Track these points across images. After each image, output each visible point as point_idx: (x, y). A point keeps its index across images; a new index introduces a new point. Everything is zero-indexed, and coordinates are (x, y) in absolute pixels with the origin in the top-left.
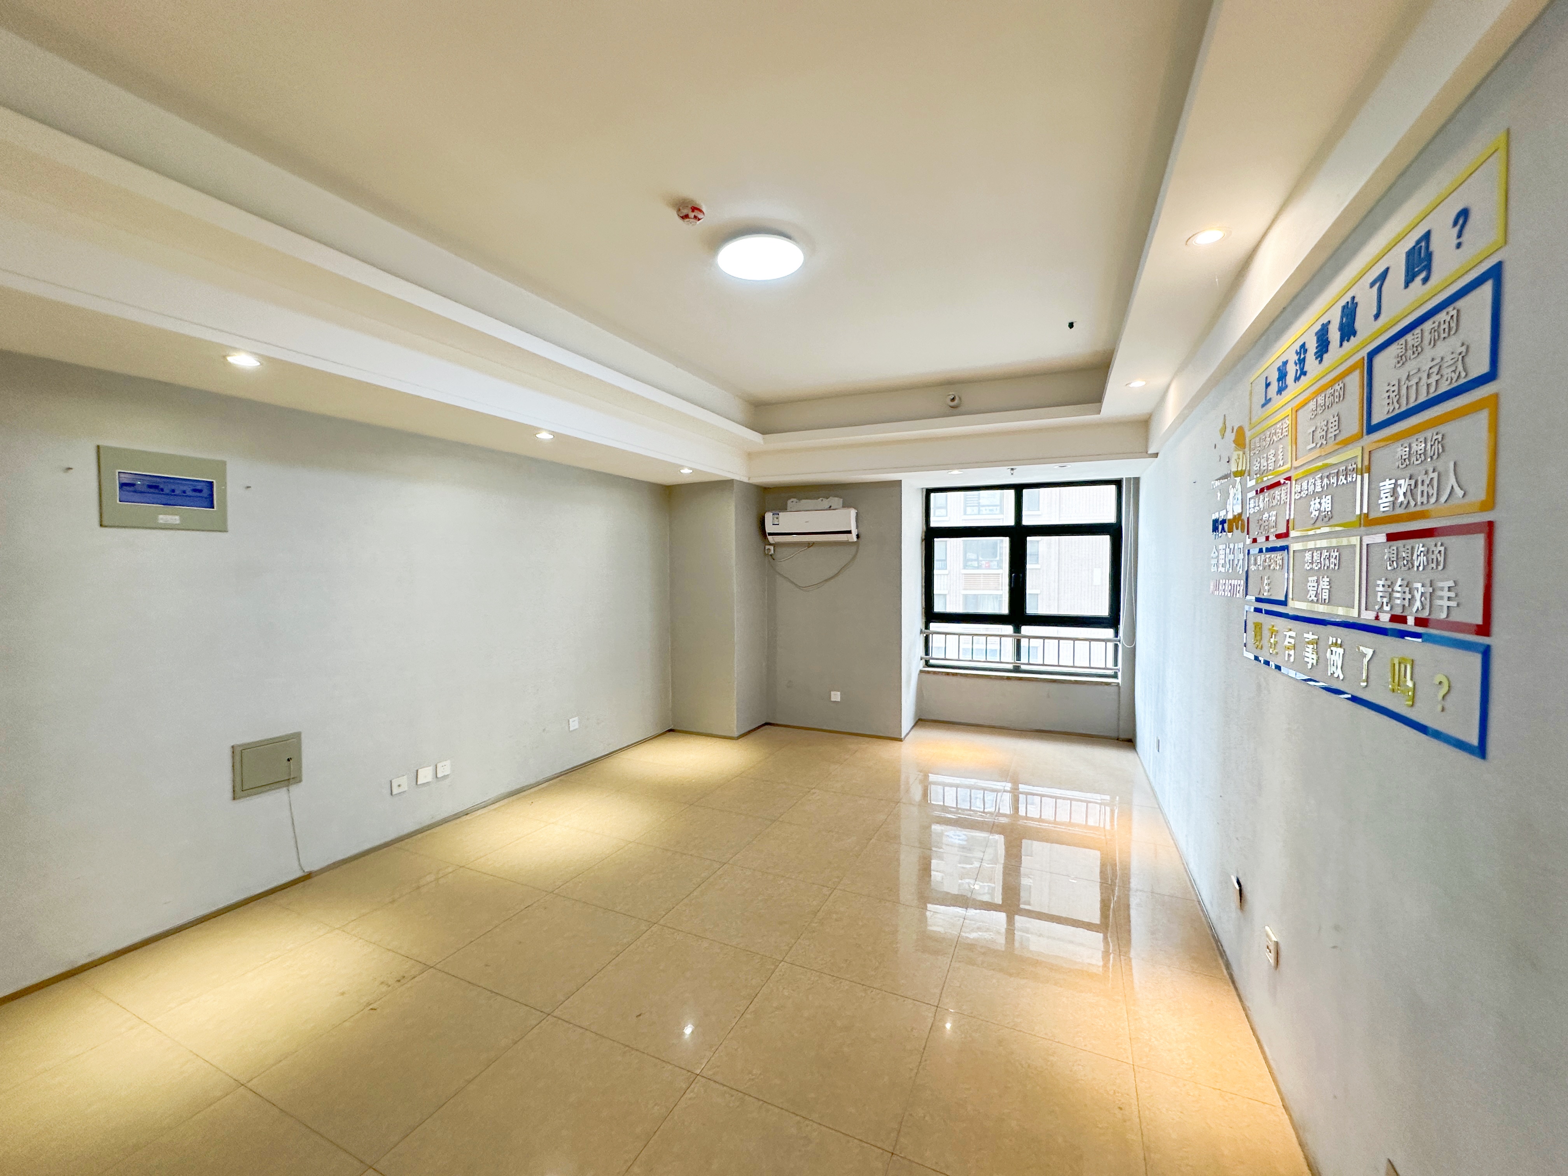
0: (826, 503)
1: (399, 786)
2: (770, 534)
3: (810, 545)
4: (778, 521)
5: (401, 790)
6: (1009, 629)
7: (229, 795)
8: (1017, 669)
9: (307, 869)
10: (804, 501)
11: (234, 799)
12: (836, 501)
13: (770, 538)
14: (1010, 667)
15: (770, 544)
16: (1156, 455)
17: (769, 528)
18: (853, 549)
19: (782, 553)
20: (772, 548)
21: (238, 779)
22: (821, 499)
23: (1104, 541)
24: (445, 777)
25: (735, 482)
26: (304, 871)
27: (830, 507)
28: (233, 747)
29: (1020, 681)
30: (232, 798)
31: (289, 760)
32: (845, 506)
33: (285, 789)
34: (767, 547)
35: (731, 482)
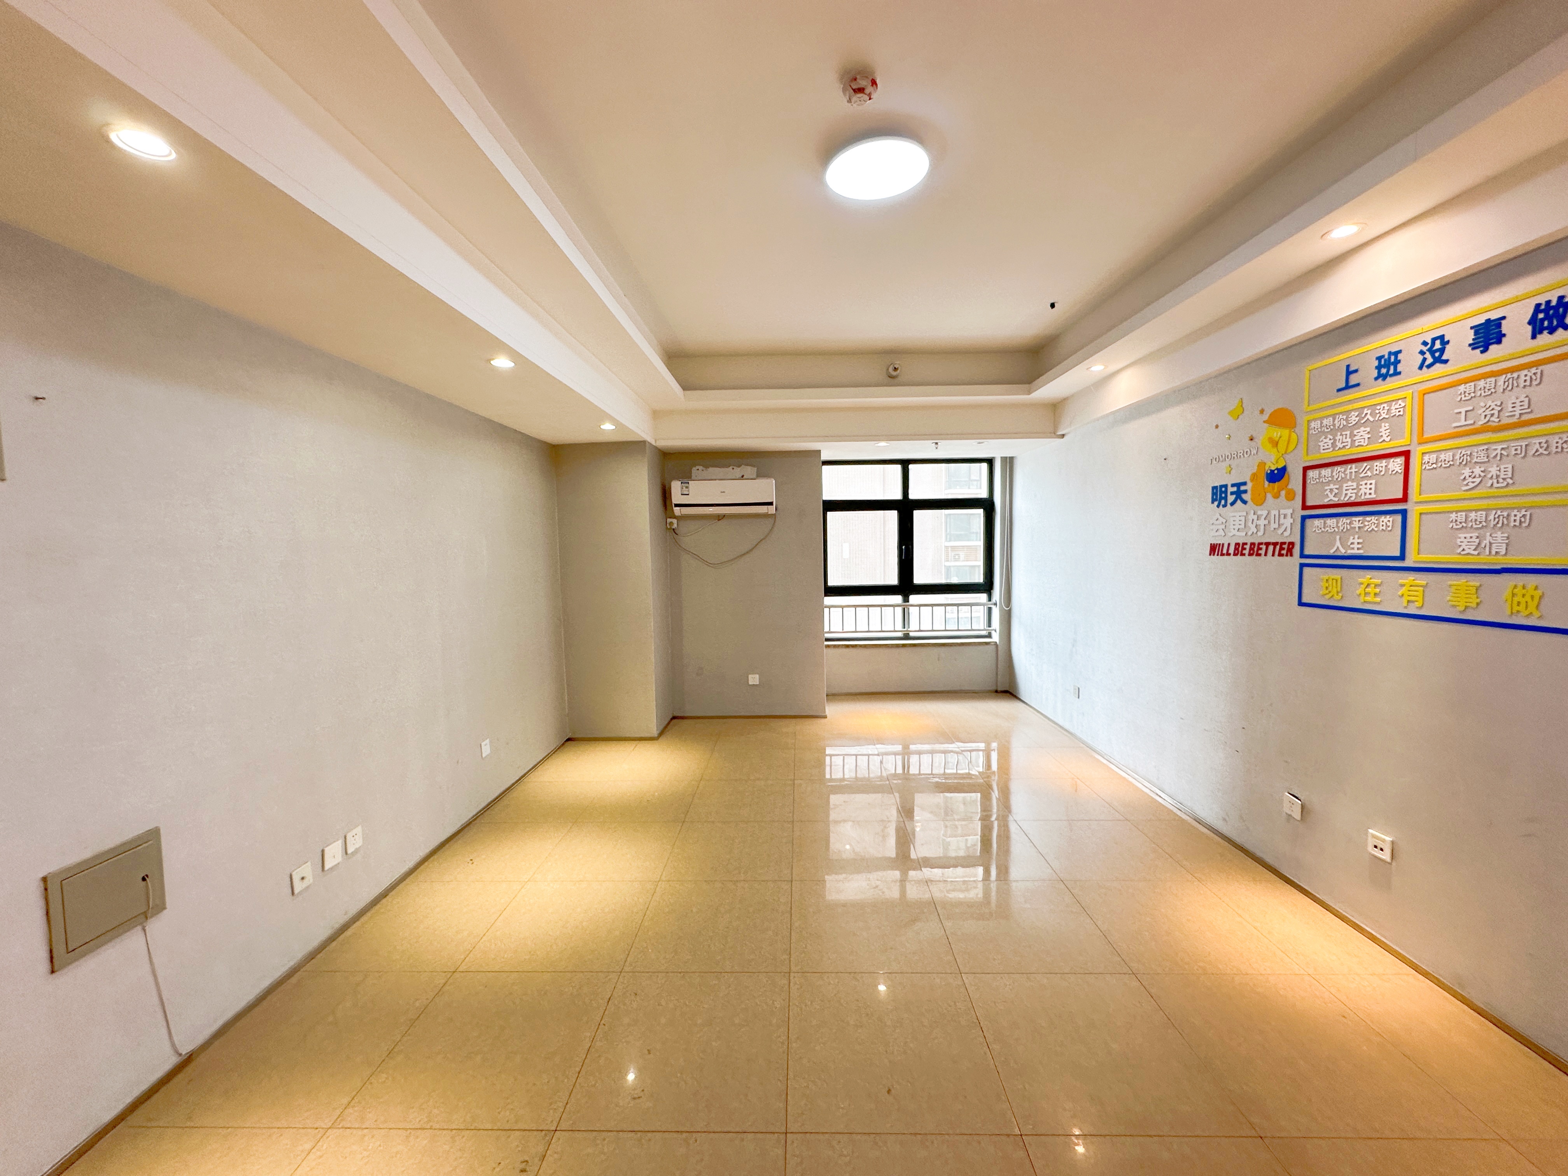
0: (738, 472)
1: (303, 878)
2: (676, 505)
3: (720, 517)
4: (689, 491)
5: (306, 883)
6: (898, 599)
7: (45, 966)
8: (907, 637)
9: (185, 1050)
10: (711, 469)
11: (53, 972)
12: (749, 471)
13: (677, 510)
14: (900, 634)
15: (675, 517)
16: (1063, 436)
17: (676, 498)
18: (771, 521)
19: (685, 528)
20: (675, 521)
21: (58, 936)
22: (731, 467)
23: (979, 514)
24: (357, 851)
25: (647, 443)
26: (180, 1055)
27: (743, 476)
28: (44, 879)
29: (915, 648)
30: (50, 972)
31: (144, 879)
32: (759, 475)
33: (139, 928)
34: (669, 520)
35: (644, 442)
